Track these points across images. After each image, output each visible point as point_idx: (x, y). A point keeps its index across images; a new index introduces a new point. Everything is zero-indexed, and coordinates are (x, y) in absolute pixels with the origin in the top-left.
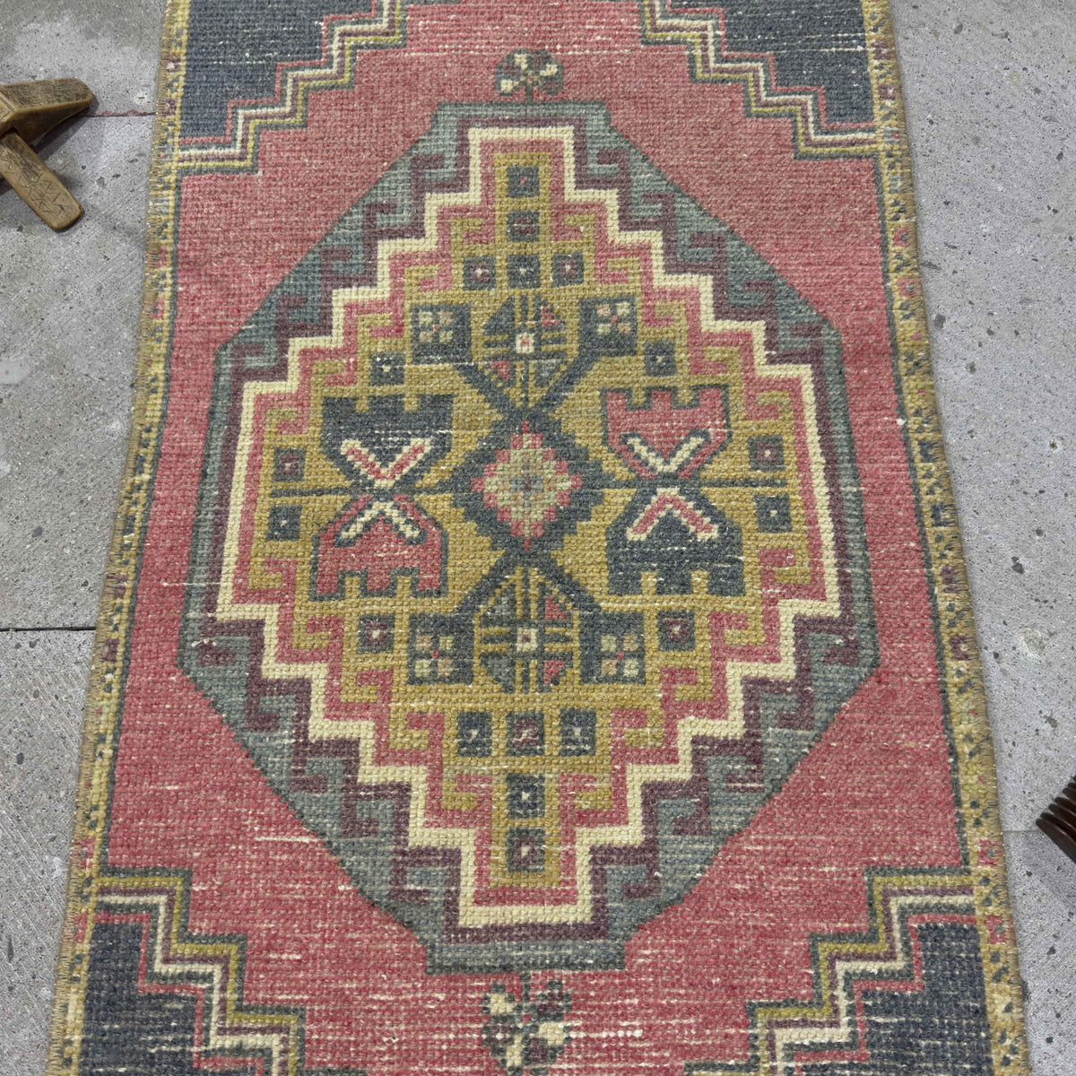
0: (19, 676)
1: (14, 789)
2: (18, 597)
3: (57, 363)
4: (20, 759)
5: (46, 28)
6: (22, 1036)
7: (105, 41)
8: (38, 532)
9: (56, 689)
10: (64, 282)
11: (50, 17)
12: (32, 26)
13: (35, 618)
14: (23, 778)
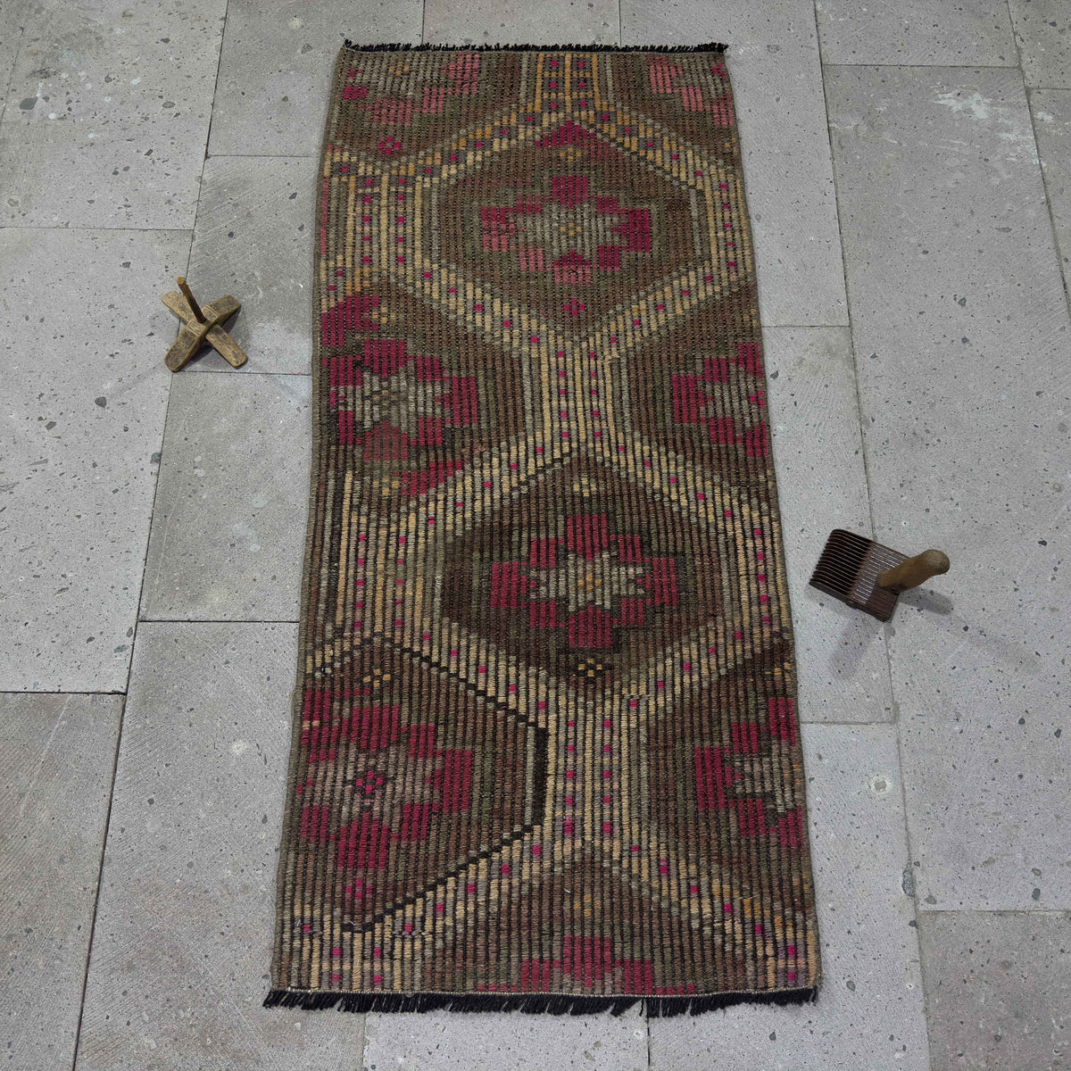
0: (267, 642)
1: (265, 692)
2: (265, 607)
3: (280, 499)
4: (268, 679)
5: (267, 326)
6: (271, 796)
7: (297, 335)
8: (274, 578)
9: (284, 649)
10: (282, 459)
11: (269, 320)
12: (260, 324)
13: (274, 617)
14: (270, 687)
